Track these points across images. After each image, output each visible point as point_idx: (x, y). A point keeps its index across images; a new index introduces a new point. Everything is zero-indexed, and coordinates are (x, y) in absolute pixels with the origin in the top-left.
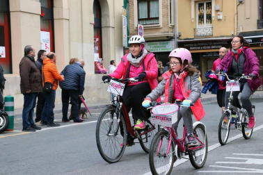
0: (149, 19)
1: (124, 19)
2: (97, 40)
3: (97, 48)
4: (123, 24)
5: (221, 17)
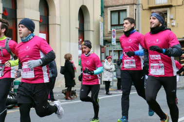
0: (119, 25)
1: (101, 24)
2: (81, 40)
3: (80, 46)
4: (101, 28)
5: (174, 24)
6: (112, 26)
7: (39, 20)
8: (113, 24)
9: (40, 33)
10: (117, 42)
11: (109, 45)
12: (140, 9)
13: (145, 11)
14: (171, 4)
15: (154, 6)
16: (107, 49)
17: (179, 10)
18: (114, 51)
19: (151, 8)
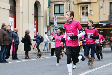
0: (59, 13)
1: (48, 13)
2: (36, 22)
3: (35, 26)
4: (48, 15)
5: (92, 14)
6: (55, 14)
7: (9, 9)
8: (56, 13)
9: (10, 17)
10: (57, 24)
11: (53, 25)
12: (72, 4)
13: (75, 5)
14: (90, 1)
15: (81, 2)
16: (52, 28)
17: (95, 5)
18: (56, 29)
19: (78, 4)
